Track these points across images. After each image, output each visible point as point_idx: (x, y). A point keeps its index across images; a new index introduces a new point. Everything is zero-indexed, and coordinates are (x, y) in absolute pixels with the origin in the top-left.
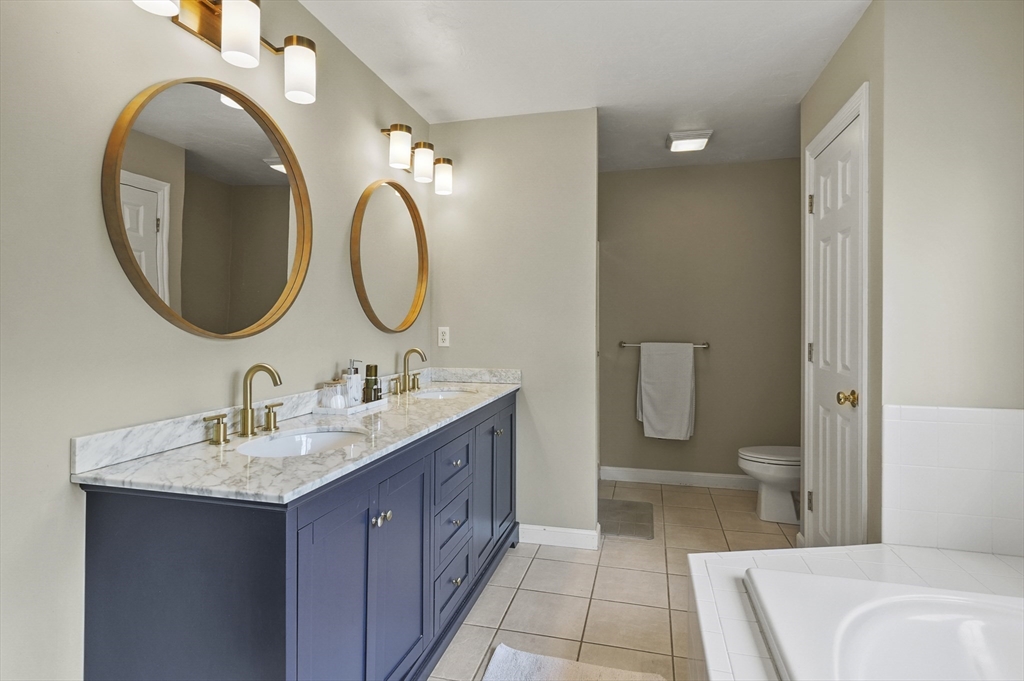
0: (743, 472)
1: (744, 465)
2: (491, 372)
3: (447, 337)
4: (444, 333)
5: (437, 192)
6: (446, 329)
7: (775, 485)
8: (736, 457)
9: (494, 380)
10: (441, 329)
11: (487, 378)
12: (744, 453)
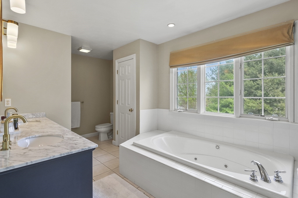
0: (96, 131)
1: (97, 129)
2: (33, 114)
3: (10, 103)
4: (8, 101)
5: (8, 47)
6: (10, 100)
7: (104, 132)
8: (95, 128)
9: (34, 117)
10: (6, 100)
11: (31, 116)
12: (97, 127)
